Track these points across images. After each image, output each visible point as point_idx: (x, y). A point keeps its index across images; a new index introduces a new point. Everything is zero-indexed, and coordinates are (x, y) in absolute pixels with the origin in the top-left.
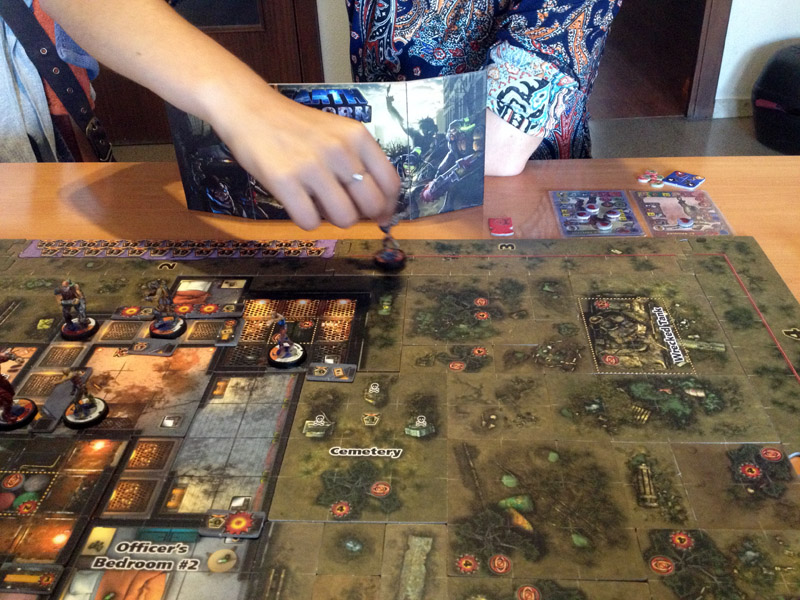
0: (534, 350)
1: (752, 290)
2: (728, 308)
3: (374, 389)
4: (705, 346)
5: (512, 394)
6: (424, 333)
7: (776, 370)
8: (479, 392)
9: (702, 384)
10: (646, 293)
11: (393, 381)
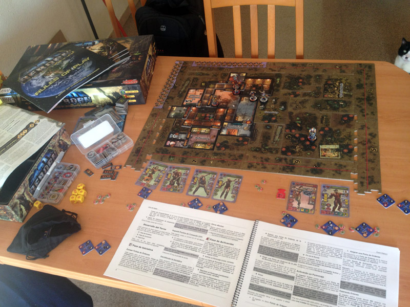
0: (310, 93)
1: (366, 79)
2: (358, 83)
3: (274, 100)
4: (348, 93)
5: (302, 102)
6: (286, 88)
7: (362, 99)
8: (296, 102)
9: (344, 102)
10: (341, 79)
11: (278, 99)
